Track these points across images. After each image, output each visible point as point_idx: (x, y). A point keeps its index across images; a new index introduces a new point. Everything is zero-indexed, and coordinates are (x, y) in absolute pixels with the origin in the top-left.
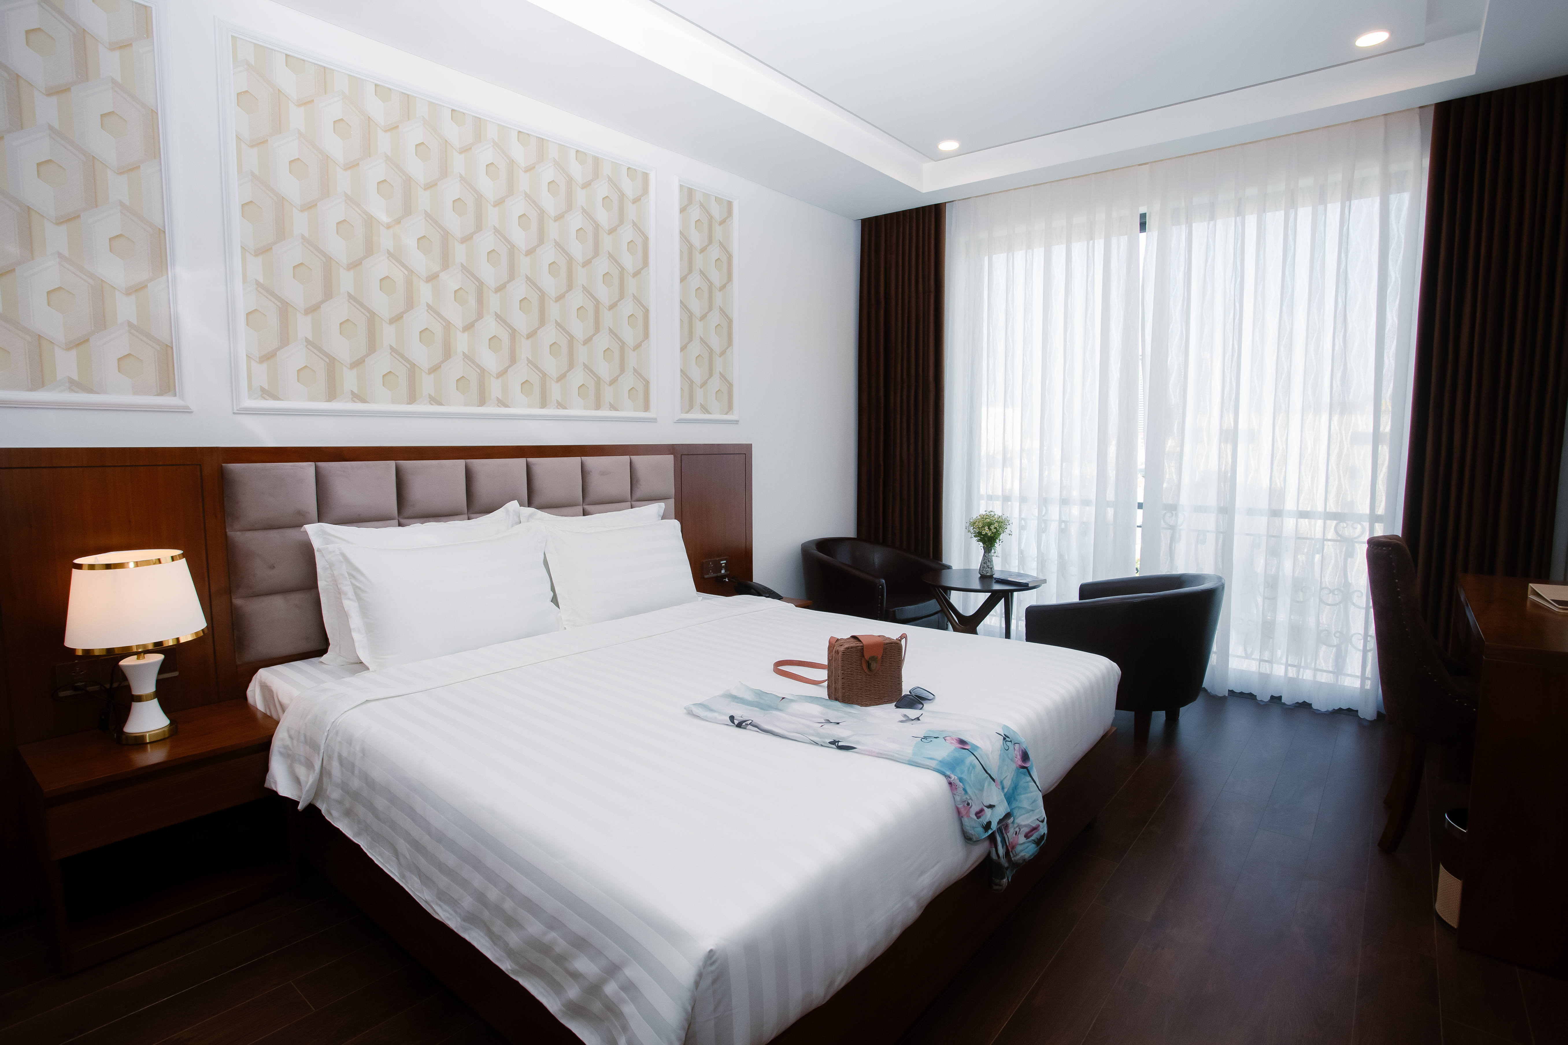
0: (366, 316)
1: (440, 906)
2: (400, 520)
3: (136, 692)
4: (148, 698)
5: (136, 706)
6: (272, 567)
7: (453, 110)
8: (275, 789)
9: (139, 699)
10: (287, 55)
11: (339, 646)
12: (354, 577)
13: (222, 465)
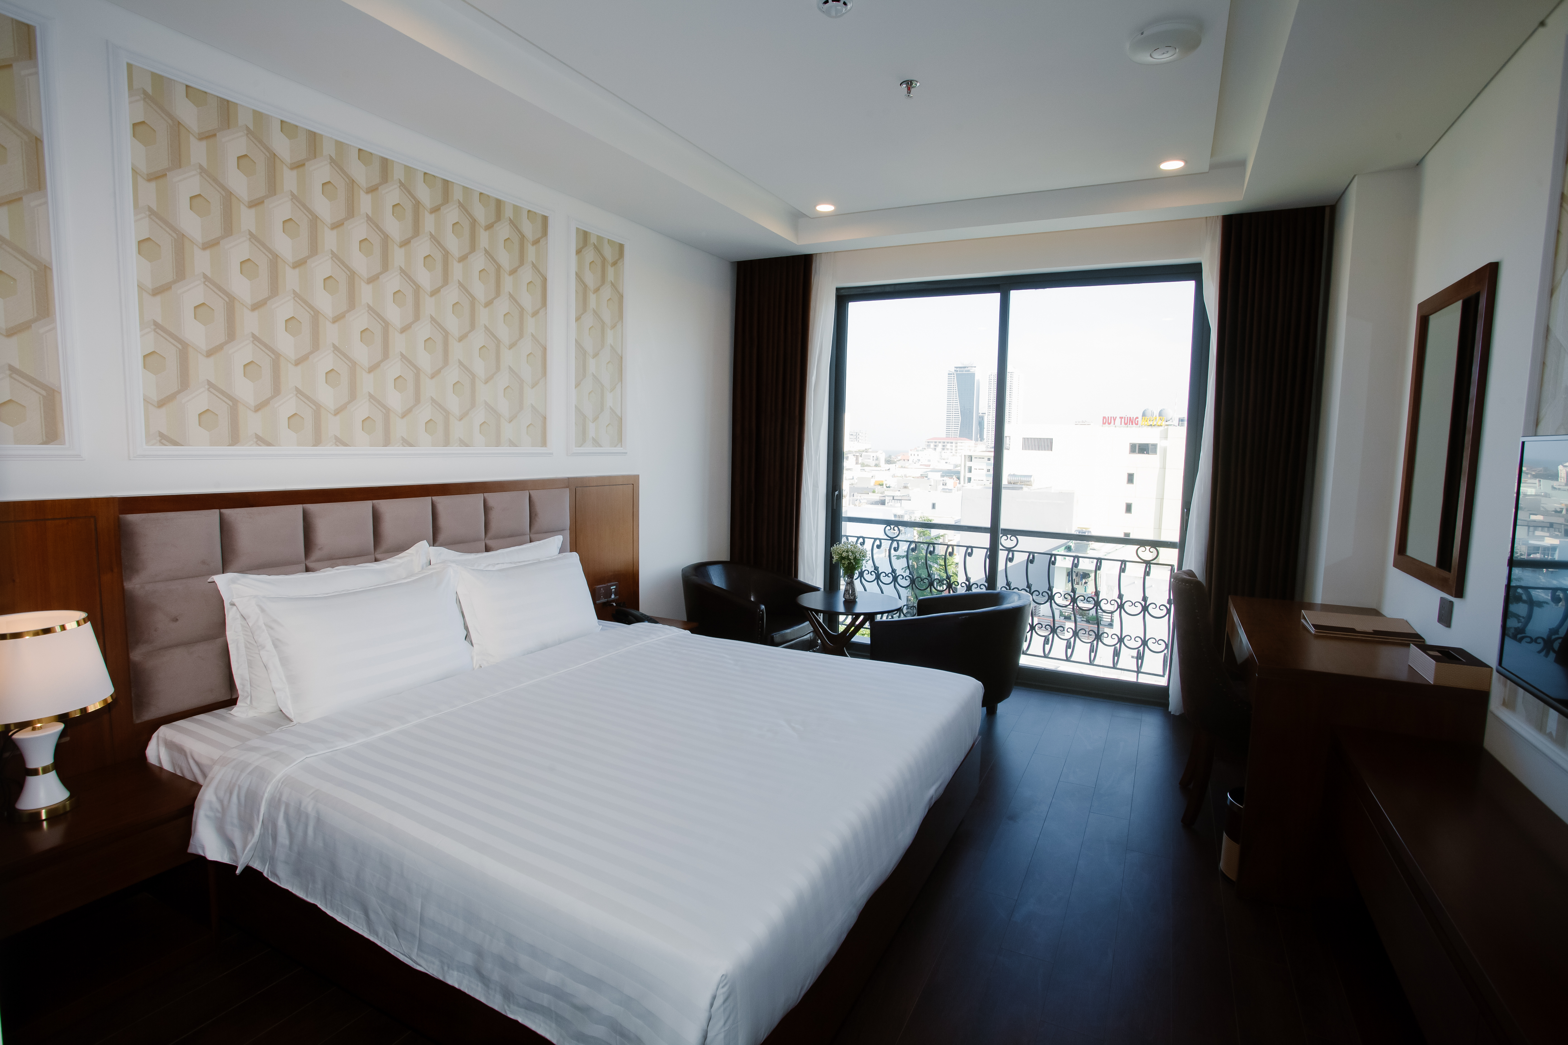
0: (271, 357)
1: (423, 957)
2: (307, 564)
3: (32, 764)
4: (46, 770)
5: (31, 780)
6: (176, 620)
7: (360, 150)
8: (203, 855)
9: (35, 772)
10: (187, 86)
11: (250, 697)
12: (272, 628)
13: (119, 518)
